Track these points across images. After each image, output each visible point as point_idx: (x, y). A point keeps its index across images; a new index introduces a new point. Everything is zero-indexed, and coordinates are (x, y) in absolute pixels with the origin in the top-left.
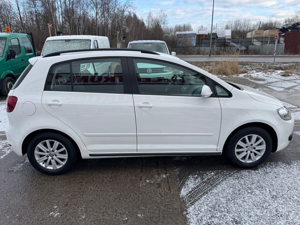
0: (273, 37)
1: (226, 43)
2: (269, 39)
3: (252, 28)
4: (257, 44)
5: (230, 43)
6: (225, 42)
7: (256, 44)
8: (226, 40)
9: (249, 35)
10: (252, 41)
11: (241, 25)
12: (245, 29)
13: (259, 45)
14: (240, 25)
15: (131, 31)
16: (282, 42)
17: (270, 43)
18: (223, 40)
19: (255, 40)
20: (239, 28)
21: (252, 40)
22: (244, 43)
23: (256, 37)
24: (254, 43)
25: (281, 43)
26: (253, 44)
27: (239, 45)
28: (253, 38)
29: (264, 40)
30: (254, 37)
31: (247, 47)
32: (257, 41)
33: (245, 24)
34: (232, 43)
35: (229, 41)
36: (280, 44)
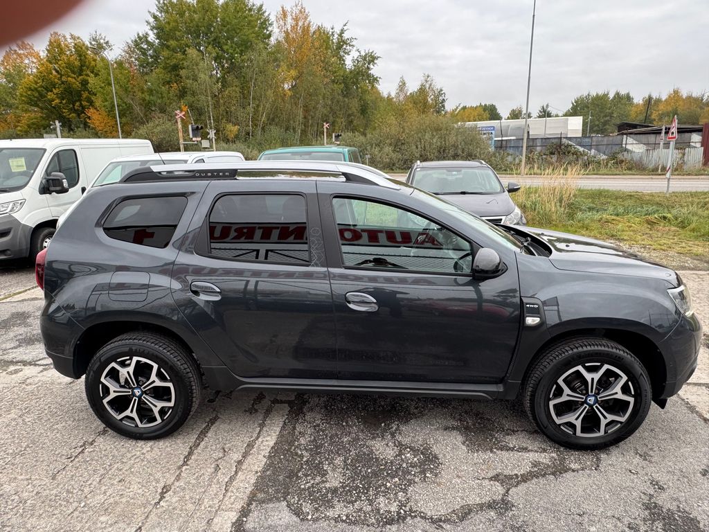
1: (563, 147)
4: (637, 149)
5: (574, 147)
6: (561, 145)
7: (634, 149)
8: (564, 141)
10: (624, 142)
13: (641, 151)
16: (698, 145)
18: (556, 140)
19: (630, 140)
21: (624, 140)
22: (604, 147)
24: (629, 147)
25: (695, 147)
26: (626, 150)
29: (652, 140)
32: (635, 142)
34: (578, 147)
35: (571, 143)
36: (692, 150)
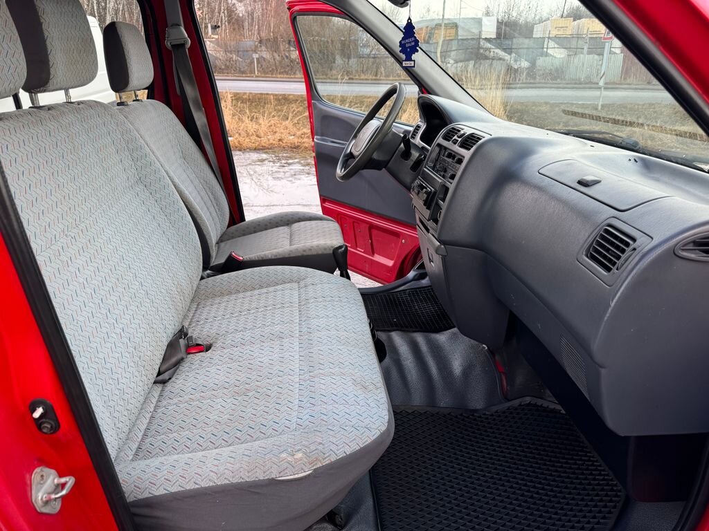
0: (595, 36)
1: (482, 51)
2: (588, 41)
3: (545, 15)
4: (557, 54)
5: (492, 50)
6: (479, 48)
7: (555, 55)
8: (482, 42)
9: (538, 32)
10: (545, 46)
11: (521, 9)
12: (530, 19)
13: (562, 56)
14: (518, 8)
15: (251, 14)
16: (618, 51)
17: (589, 53)
18: (475, 42)
19: (552, 44)
20: (514, 14)
21: (546, 43)
22: (525, 51)
23: (555, 37)
24: (550, 51)
25: (615, 53)
26: (547, 55)
27: (513, 55)
28: (549, 38)
29: (574, 43)
30: (551, 36)
31: (533, 63)
32: (556, 46)
33: (531, 5)
34: (498, 51)
35: (488, 45)
36: (612, 56)
